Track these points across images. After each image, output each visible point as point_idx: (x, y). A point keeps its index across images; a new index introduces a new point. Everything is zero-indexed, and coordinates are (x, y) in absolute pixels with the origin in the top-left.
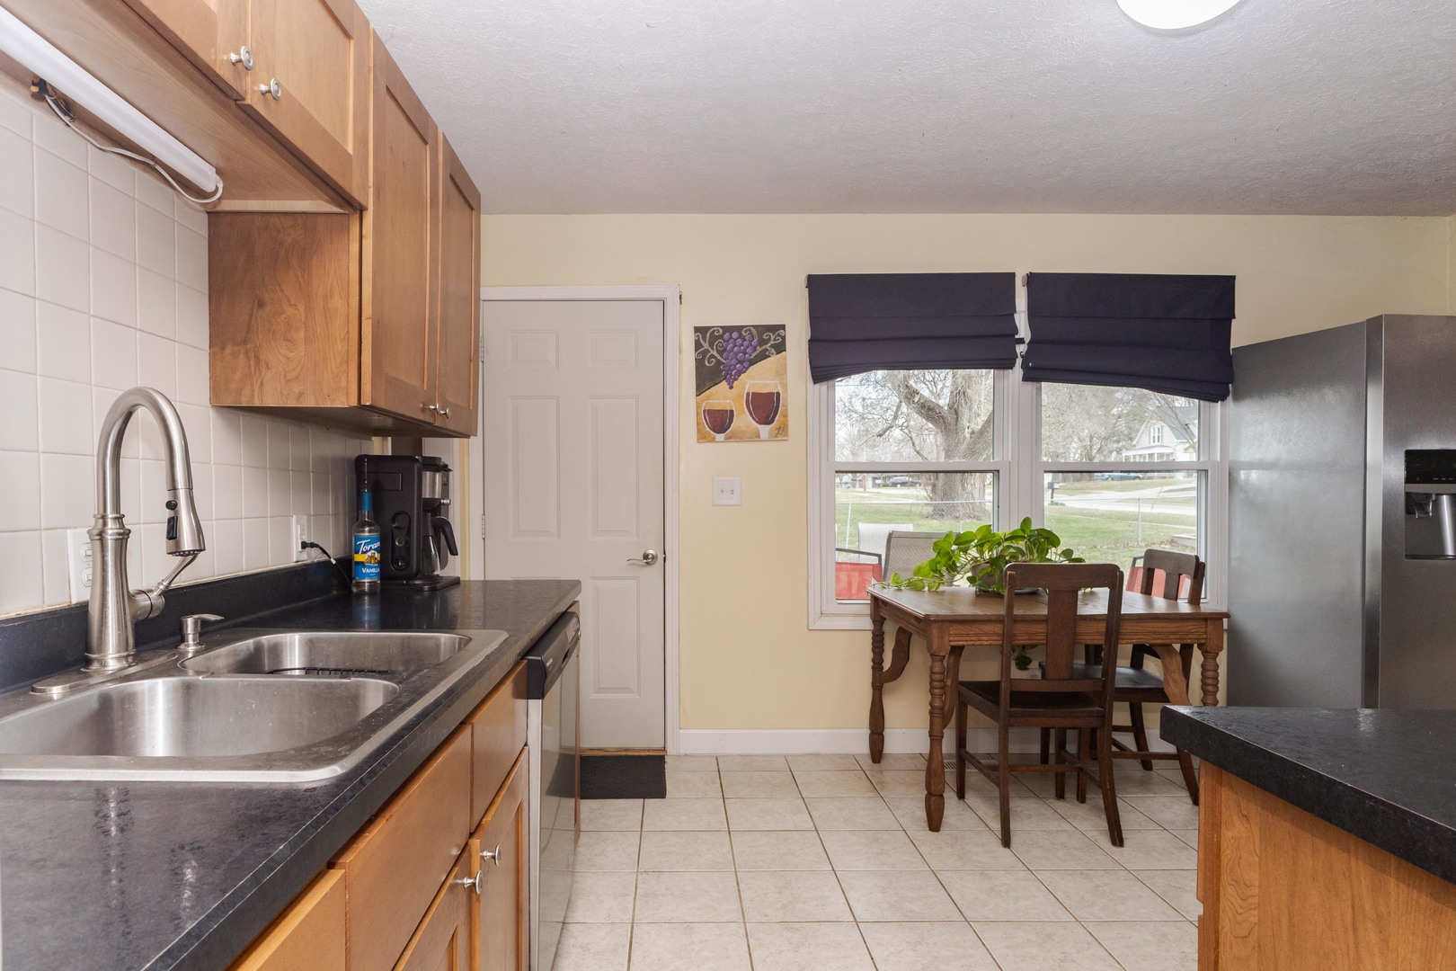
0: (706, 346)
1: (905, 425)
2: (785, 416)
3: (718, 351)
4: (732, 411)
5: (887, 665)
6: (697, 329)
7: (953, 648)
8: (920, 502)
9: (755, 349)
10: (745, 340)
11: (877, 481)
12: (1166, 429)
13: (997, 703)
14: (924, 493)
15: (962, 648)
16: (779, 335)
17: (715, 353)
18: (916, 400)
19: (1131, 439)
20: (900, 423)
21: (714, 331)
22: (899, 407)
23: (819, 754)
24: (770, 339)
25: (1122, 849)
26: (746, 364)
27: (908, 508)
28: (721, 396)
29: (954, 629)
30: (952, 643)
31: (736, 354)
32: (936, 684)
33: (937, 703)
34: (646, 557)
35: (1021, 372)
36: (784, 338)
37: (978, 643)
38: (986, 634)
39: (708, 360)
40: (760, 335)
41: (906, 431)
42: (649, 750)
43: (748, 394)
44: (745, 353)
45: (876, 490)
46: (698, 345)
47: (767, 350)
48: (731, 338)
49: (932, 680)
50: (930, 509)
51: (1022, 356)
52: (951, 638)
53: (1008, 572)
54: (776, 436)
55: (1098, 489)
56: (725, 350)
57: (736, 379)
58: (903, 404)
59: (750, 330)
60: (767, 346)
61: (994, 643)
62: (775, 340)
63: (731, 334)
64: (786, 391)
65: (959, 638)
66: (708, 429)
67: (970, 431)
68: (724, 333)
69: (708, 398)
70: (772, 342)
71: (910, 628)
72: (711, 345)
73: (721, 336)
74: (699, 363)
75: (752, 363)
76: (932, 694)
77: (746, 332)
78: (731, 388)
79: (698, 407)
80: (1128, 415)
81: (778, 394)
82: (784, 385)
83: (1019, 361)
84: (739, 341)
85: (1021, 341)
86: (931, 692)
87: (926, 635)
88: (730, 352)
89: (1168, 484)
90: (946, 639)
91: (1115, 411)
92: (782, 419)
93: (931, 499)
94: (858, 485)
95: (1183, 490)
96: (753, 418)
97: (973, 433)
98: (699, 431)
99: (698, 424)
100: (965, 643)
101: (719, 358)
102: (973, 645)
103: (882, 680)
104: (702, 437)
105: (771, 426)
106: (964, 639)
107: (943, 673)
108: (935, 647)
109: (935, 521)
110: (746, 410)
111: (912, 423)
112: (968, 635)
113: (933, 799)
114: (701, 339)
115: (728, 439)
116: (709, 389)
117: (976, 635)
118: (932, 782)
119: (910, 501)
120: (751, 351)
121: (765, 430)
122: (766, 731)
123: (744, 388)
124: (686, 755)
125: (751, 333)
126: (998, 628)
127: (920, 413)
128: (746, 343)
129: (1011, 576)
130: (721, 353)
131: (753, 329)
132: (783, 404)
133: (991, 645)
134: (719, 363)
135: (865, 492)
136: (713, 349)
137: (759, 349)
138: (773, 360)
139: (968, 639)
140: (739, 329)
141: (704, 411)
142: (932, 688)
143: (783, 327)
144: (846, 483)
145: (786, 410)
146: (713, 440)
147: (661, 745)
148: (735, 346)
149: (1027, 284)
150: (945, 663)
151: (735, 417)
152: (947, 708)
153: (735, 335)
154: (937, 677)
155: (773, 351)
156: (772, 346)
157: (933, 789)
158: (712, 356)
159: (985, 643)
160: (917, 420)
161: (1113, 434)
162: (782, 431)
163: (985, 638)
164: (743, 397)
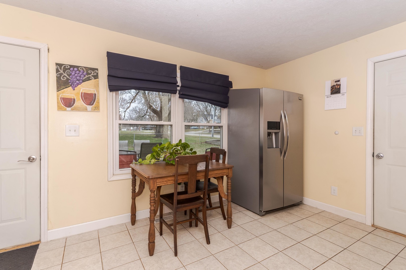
0: (62, 71)
1: (149, 115)
2: (98, 103)
3: (67, 74)
4: (74, 99)
5: (137, 190)
6: (57, 64)
7: (158, 187)
8: (153, 134)
9: (85, 76)
10: (80, 72)
11: (143, 129)
12: (203, 118)
13: (173, 204)
14: (154, 132)
15: (161, 186)
16: (95, 72)
17: (66, 75)
18: (152, 108)
19: (197, 120)
20: (148, 114)
21: (66, 66)
22: (147, 110)
23: (112, 226)
24: (91, 73)
25: (210, 245)
26: (81, 81)
27: (150, 135)
28: (68, 93)
29: (158, 181)
30: (158, 186)
31: (76, 77)
32: (152, 201)
33: (153, 208)
34: (29, 159)
35: (179, 95)
36: (97, 73)
37: (166, 184)
38: (169, 181)
39: (63, 78)
40: (87, 71)
41: (150, 116)
42: (31, 243)
43: (82, 93)
44: (80, 77)
45: (142, 131)
46: (57, 71)
47: (90, 77)
48: (74, 70)
49: (150, 200)
50: (155, 135)
51: (179, 91)
52: (157, 184)
53: (176, 159)
54: (94, 110)
55: (191, 131)
56: (71, 74)
57: (76, 87)
58: (149, 109)
59: (82, 68)
60: (90, 76)
61: (172, 183)
62: (93, 74)
63: (74, 69)
64: (99, 93)
65: (160, 183)
66: (63, 105)
67: (164, 117)
68: (70, 67)
69: (63, 93)
70: (92, 74)
71: (144, 180)
72: (64, 71)
73: (69, 69)
74: (58, 79)
75: (84, 81)
76: (151, 205)
77: (81, 69)
78: (74, 90)
79: (58, 96)
80: (196, 115)
81: (95, 94)
82: (98, 92)
83: (178, 92)
84: (77, 72)
85: (178, 86)
86: (150, 204)
87: (149, 183)
88: (73, 75)
89: (204, 130)
90: (156, 185)
91: (194, 115)
92: (97, 104)
93: (156, 133)
94: (138, 130)
95: (206, 131)
96: (84, 102)
97: (165, 117)
98: (58, 106)
99: (58, 103)
100: (162, 185)
101: (68, 77)
102: (165, 185)
103: (135, 195)
104: (59, 108)
105: (92, 106)
106: (162, 183)
107: (155, 197)
108: (152, 188)
109: (156, 139)
110: (81, 99)
111: (151, 114)
112: (163, 182)
113: (151, 244)
114: (59, 69)
115: (72, 110)
116: (63, 89)
117: (166, 181)
118: (151, 238)
119: (150, 134)
120: (83, 77)
121: (89, 107)
122: (90, 222)
123: (80, 91)
124: (51, 241)
125: (83, 69)
126: (173, 178)
127: (153, 112)
128: (81, 73)
129: (177, 160)
130: (69, 75)
131: (84, 69)
132: (97, 98)
133: (170, 184)
134: (68, 79)
135: (140, 131)
136: (65, 73)
137: (87, 76)
138: (93, 81)
139: (163, 183)
140: (78, 67)
141: (61, 98)
142: (150, 203)
143: (97, 69)
144: (135, 129)
145: (99, 100)
146: (65, 110)
147: (38, 239)
148: (76, 73)
149: (180, 69)
150: (155, 193)
151: (76, 102)
152: (156, 209)
153: (76, 69)
154: (152, 199)
155: (93, 78)
156: (92, 76)
157: (151, 240)
158: (65, 76)
159: (169, 184)
160: (152, 114)
161: (194, 119)
162: (97, 108)
163: (169, 182)
164: (79, 94)
